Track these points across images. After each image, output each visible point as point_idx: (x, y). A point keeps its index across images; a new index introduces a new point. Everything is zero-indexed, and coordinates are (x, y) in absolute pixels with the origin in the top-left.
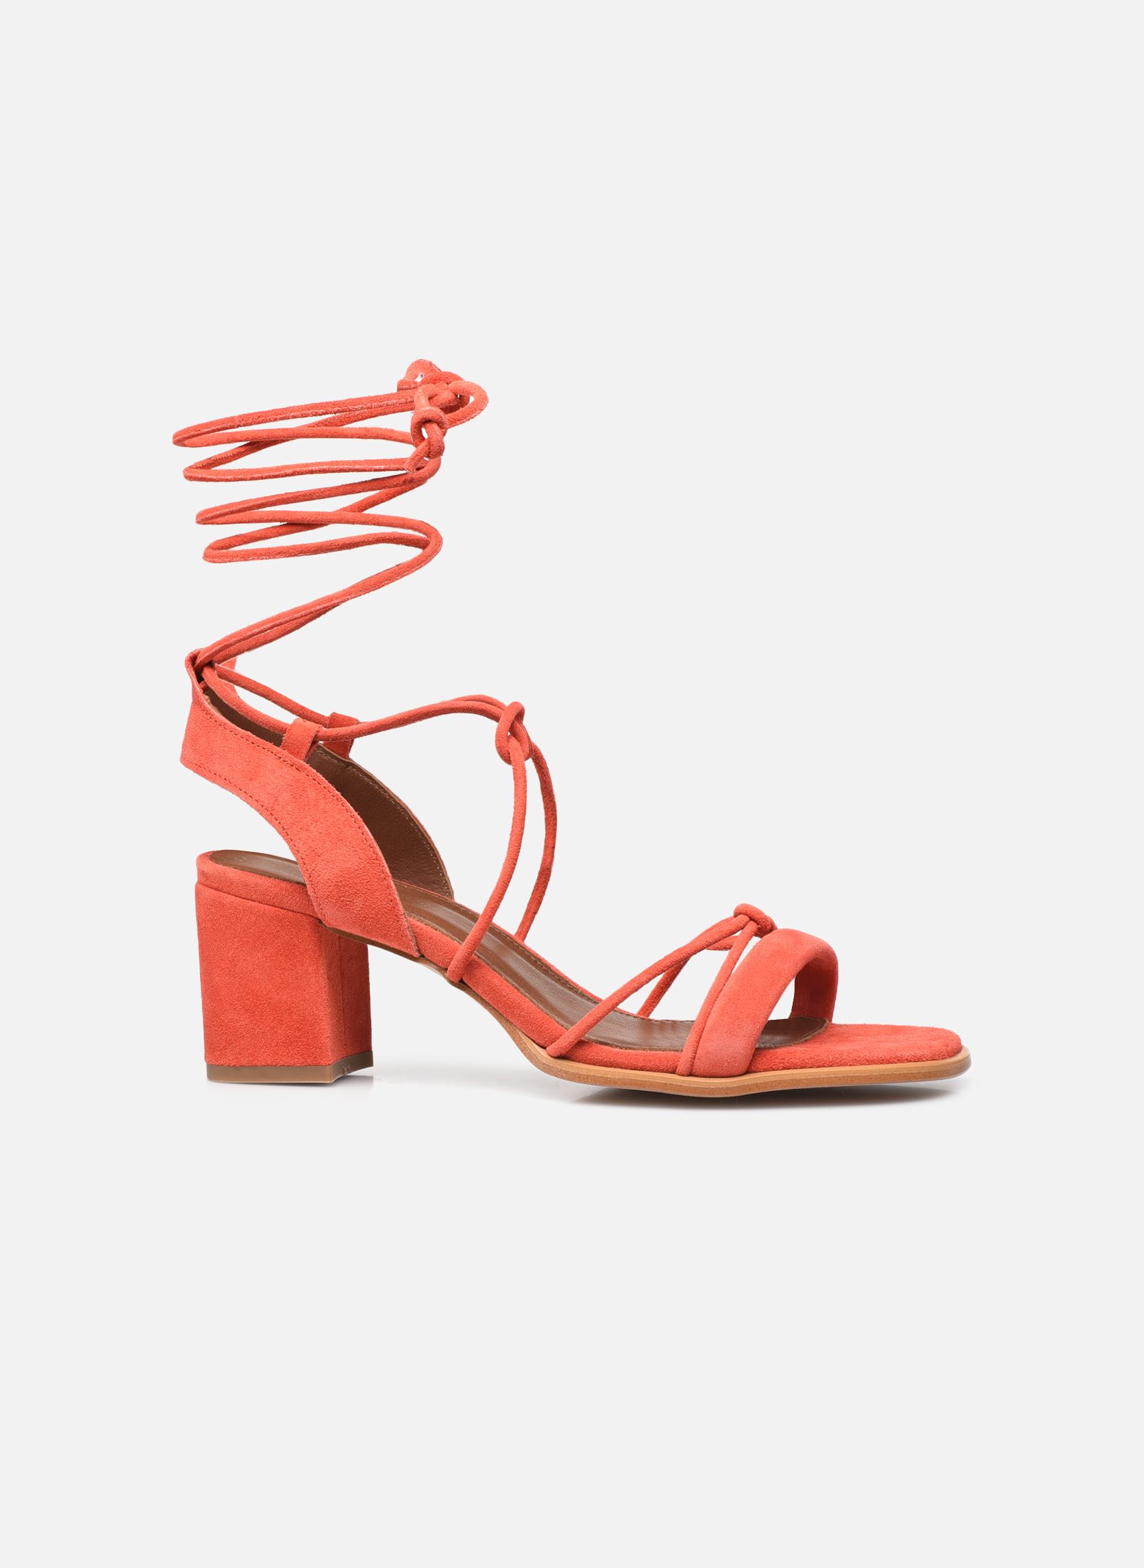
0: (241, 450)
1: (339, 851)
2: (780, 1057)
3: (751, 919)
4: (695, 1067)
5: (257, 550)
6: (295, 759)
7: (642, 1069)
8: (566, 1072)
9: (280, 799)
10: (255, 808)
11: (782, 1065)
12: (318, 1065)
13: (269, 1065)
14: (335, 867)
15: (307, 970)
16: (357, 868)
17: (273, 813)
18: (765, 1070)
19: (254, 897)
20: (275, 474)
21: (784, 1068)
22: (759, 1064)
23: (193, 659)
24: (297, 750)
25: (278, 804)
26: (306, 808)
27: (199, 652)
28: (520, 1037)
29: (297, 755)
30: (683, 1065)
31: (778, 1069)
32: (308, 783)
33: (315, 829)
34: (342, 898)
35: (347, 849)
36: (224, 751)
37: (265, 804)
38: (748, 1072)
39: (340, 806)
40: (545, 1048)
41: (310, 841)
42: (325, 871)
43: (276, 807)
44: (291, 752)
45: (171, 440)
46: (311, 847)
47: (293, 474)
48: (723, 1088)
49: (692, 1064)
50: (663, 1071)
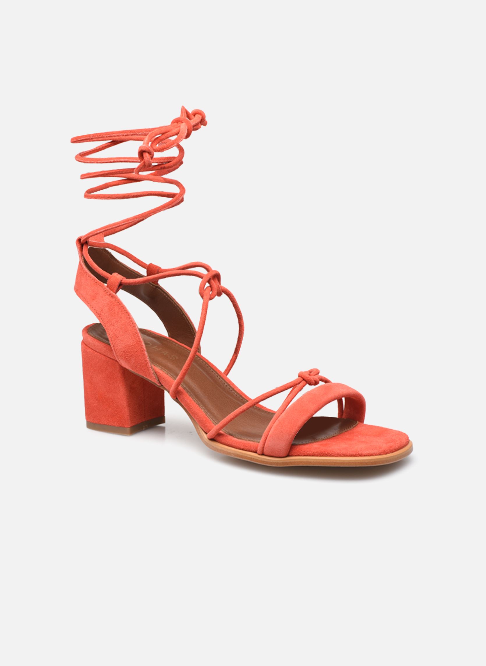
0: (110, 144)
1: (125, 336)
2: (303, 450)
3: (304, 380)
4: (264, 452)
5: (100, 195)
6: (111, 292)
7: (243, 450)
8: (213, 447)
9: (104, 310)
10: (94, 313)
11: (304, 454)
12: (124, 427)
13: (105, 425)
14: (123, 343)
15: (119, 385)
16: (131, 344)
17: (101, 316)
18: (296, 456)
19: (98, 351)
20: (107, 161)
21: (304, 456)
22: (293, 452)
23: (79, 240)
24: (113, 288)
25: (103, 312)
26: (114, 315)
27: (81, 238)
28: (198, 427)
29: (112, 290)
30: (259, 450)
31: (302, 456)
32: (115, 303)
33: (117, 325)
34: (126, 358)
35: (128, 336)
36: (85, 285)
37: (97, 311)
38: (288, 455)
39: (127, 316)
40: (206, 433)
41: (114, 330)
42: (119, 345)
43: (102, 313)
44: (110, 289)
45: (70, 141)
46: (114, 333)
47: (114, 162)
48: (276, 463)
49: (263, 450)
50: (251, 451)
